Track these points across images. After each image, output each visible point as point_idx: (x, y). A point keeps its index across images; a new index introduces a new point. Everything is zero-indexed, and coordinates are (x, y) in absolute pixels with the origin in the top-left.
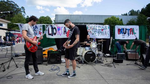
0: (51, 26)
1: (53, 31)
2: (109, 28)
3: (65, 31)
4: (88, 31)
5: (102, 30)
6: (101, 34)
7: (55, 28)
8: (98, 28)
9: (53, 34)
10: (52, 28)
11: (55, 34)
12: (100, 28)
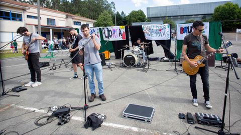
0: (107, 28)
1: (109, 33)
2: (168, 27)
3: (120, 33)
4: (144, 31)
5: (160, 30)
6: (159, 34)
7: (110, 30)
8: (155, 28)
9: (109, 36)
10: (108, 30)
11: (111, 36)
12: (157, 28)
